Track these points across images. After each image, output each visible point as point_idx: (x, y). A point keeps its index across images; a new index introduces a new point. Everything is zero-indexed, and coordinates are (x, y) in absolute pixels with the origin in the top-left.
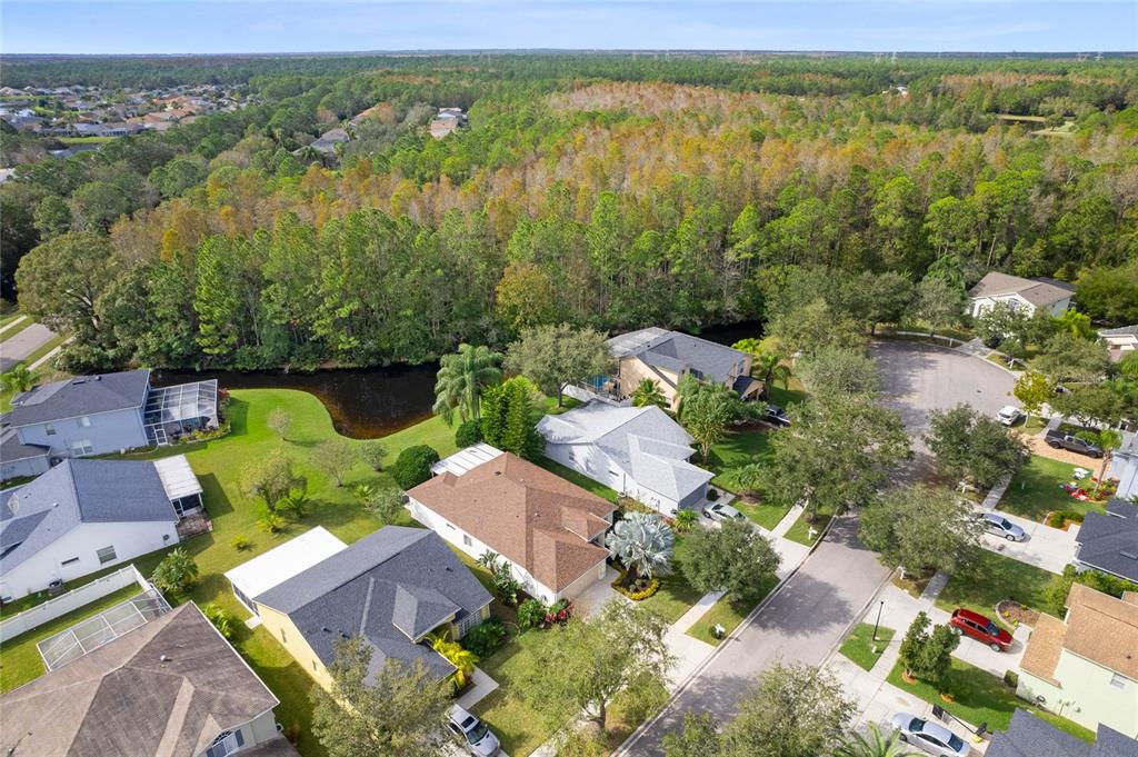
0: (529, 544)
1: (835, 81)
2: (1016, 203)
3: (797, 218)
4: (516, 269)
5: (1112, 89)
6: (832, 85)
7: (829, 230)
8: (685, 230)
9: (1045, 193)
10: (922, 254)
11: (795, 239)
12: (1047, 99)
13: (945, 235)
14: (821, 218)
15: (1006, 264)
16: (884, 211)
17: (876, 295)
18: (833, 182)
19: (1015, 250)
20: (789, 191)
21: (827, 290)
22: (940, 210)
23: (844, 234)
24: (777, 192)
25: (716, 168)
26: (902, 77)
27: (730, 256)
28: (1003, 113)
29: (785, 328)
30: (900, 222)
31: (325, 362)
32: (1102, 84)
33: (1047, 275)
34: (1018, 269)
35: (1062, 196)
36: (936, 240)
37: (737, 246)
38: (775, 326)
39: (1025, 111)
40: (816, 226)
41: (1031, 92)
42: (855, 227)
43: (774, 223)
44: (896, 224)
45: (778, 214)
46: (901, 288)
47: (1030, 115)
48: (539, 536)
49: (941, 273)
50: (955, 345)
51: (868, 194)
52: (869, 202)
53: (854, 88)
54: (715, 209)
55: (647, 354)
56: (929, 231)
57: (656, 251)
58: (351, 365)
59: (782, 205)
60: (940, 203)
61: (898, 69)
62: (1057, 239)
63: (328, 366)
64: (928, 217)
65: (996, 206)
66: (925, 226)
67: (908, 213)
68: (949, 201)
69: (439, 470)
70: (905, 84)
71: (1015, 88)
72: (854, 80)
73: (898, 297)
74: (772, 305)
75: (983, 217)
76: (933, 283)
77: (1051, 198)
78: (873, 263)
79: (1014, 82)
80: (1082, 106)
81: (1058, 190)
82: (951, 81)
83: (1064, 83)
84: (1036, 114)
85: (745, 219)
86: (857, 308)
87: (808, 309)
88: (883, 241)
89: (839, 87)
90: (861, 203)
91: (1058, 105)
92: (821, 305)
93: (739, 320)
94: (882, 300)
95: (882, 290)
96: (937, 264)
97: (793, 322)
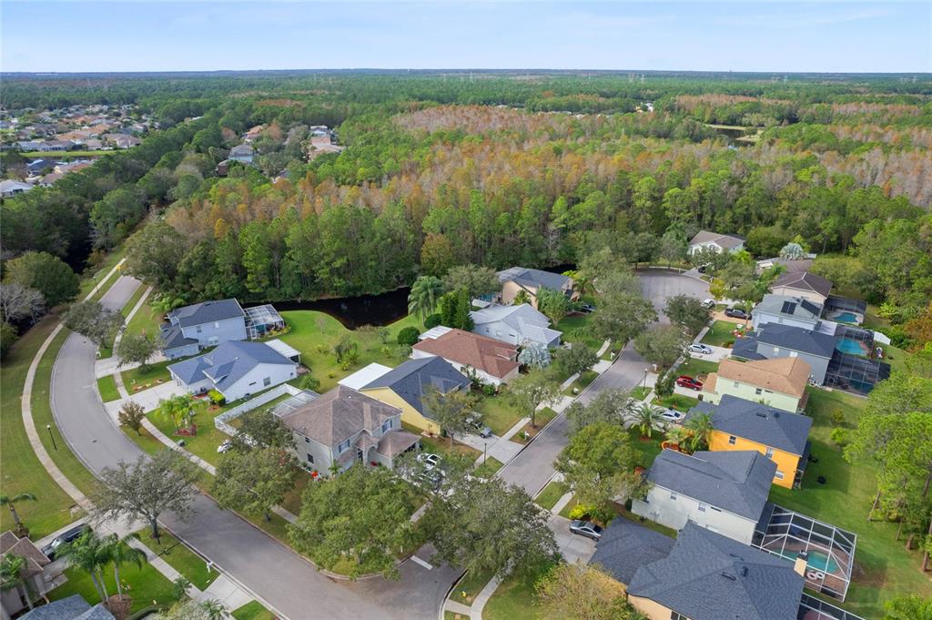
0: (483, 361)
1: (602, 100)
2: (713, 191)
3: (589, 203)
4: (432, 237)
5: (788, 108)
6: (599, 104)
7: (609, 210)
8: (527, 212)
9: (731, 184)
10: (664, 222)
11: (589, 216)
12: (746, 115)
13: (675, 210)
14: (603, 203)
15: (712, 227)
16: (639, 198)
17: (637, 245)
18: (608, 180)
19: (715, 219)
20: (583, 187)
21: (610, 242)
22: (671, 196)
23: (617, 212)
24: (576, 187)
25: (537, 174)
26: (649, 95)
27: (552, 227)
28: (719, 124)
29: (589, 264)
30: (649, 204)
31: (321, 296)
32: (781, 104)
33: (733, 233)
34: (718, 229)
35: (741, 185)
36: (669, 214)
37: (556, 220)
38: (583, 264)
39: (733, 122)
40: (601, 207)
41: (737, 109)
42: (622, 207)
43: (576, 206)
44: (646, 205)
45: (578, 201)
46: (649, 241)
47: (737, 125)
48: (486, 358)
49: (673, 232)
50: (682, 272)
51: (630, 187)
52: (630, 192)
53: (615, 106)
54: (540, 199)
55: (516, 280)
56: (665, 209)
57: (510, 224)
58: (338, 297)
59: (580, 196)
60: (671, 191)
61: (646, 89)
62: (738, 211)
63: (324, 298)
64: (664, 200)
65: (704, 192)
66: (663, 205)
67: (653, 198)
68: (676, 190)
69: (421, 337)
70: (652, 100)
71: (726, 107)
72: (615, 99)
73: (649, 245)
74: (579, 253)
75: (696, 199)
76: (668, 237)
77: (735, 187)
78: (633, 227)
79: (725, 102)
80: (769, 120)
81: (739, 182)
82: (683, 100)
83: (757, 103)
84: (741, 125)
85: (560, 203)
86: (626, 252)
87: (601, 253)
88: (640, 215)
89: (604, 105)
90: (625, 192)
91: (754, 118)
92: (607, 250)
93: (559, 264)
94: (640, 248)
95: (640, 242)
96: (670, 227)
97: (593, 260)
